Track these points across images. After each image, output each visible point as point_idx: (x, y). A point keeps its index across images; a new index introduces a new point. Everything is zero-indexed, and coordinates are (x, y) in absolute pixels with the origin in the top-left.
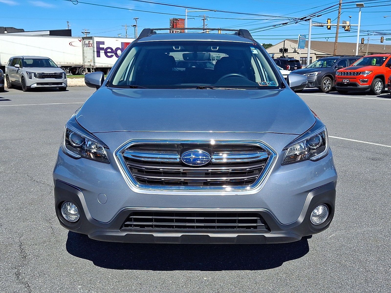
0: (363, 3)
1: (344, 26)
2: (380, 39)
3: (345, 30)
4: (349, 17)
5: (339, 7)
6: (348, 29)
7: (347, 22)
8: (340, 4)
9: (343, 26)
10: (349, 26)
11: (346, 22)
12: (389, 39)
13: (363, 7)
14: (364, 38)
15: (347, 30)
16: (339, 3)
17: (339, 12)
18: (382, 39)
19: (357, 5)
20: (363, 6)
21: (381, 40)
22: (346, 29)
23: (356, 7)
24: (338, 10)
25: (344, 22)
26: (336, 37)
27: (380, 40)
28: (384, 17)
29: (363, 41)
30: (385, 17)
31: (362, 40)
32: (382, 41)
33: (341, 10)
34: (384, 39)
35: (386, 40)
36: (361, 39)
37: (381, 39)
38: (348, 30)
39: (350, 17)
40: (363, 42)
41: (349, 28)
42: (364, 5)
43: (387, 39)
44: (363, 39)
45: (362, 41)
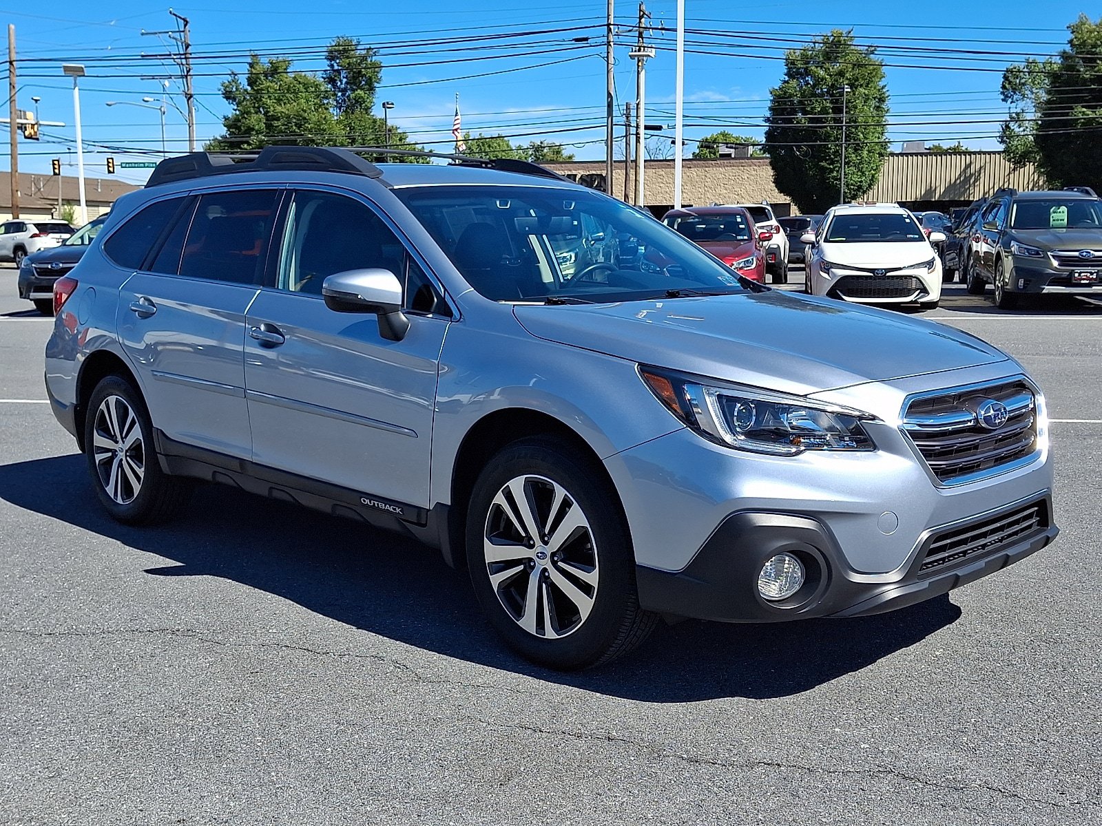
0: (83, 66)
1: (22, 124)
2: (106, 163)
3: (26, 137)
4: (32, 99)
5: (8, 72)
6: (33, 133)
7: (27, 113)
8: (11, 63)
9: (20, 125)
10: (34, 125)
11: (25, 112)
12: (129, 163)
13: (84, 76)
14: (58, 161)
15: (30, 137)
16: (8, 60)
17: (10, 84)
18: (111, 165)
19: (66, 69)
20: (82, 74)
21: (109, 167)
22: (27, 133)
23: (64, 74)
24: (8, 79)
25: (19, 112)
26: (13, 156)
27: (106, 167)
28: (107, 105)
29: (56, 167)
30: (109, 103)
31: (54, 164)
32: (111, 169)
33: (16, 80)
34: (115, 164)
35: (122, 167)
36: (51, 163)
37: (108, 162)
38: (34, 137)
39: (36, 101)
40: (57, 171)
41: (35, 132)
42: (85, 69)
43: (124, 165)
44: (56, 162)
45: (54, 168)
